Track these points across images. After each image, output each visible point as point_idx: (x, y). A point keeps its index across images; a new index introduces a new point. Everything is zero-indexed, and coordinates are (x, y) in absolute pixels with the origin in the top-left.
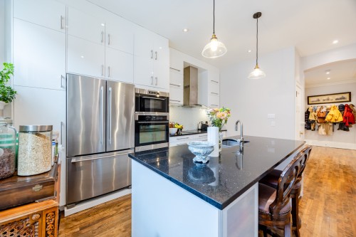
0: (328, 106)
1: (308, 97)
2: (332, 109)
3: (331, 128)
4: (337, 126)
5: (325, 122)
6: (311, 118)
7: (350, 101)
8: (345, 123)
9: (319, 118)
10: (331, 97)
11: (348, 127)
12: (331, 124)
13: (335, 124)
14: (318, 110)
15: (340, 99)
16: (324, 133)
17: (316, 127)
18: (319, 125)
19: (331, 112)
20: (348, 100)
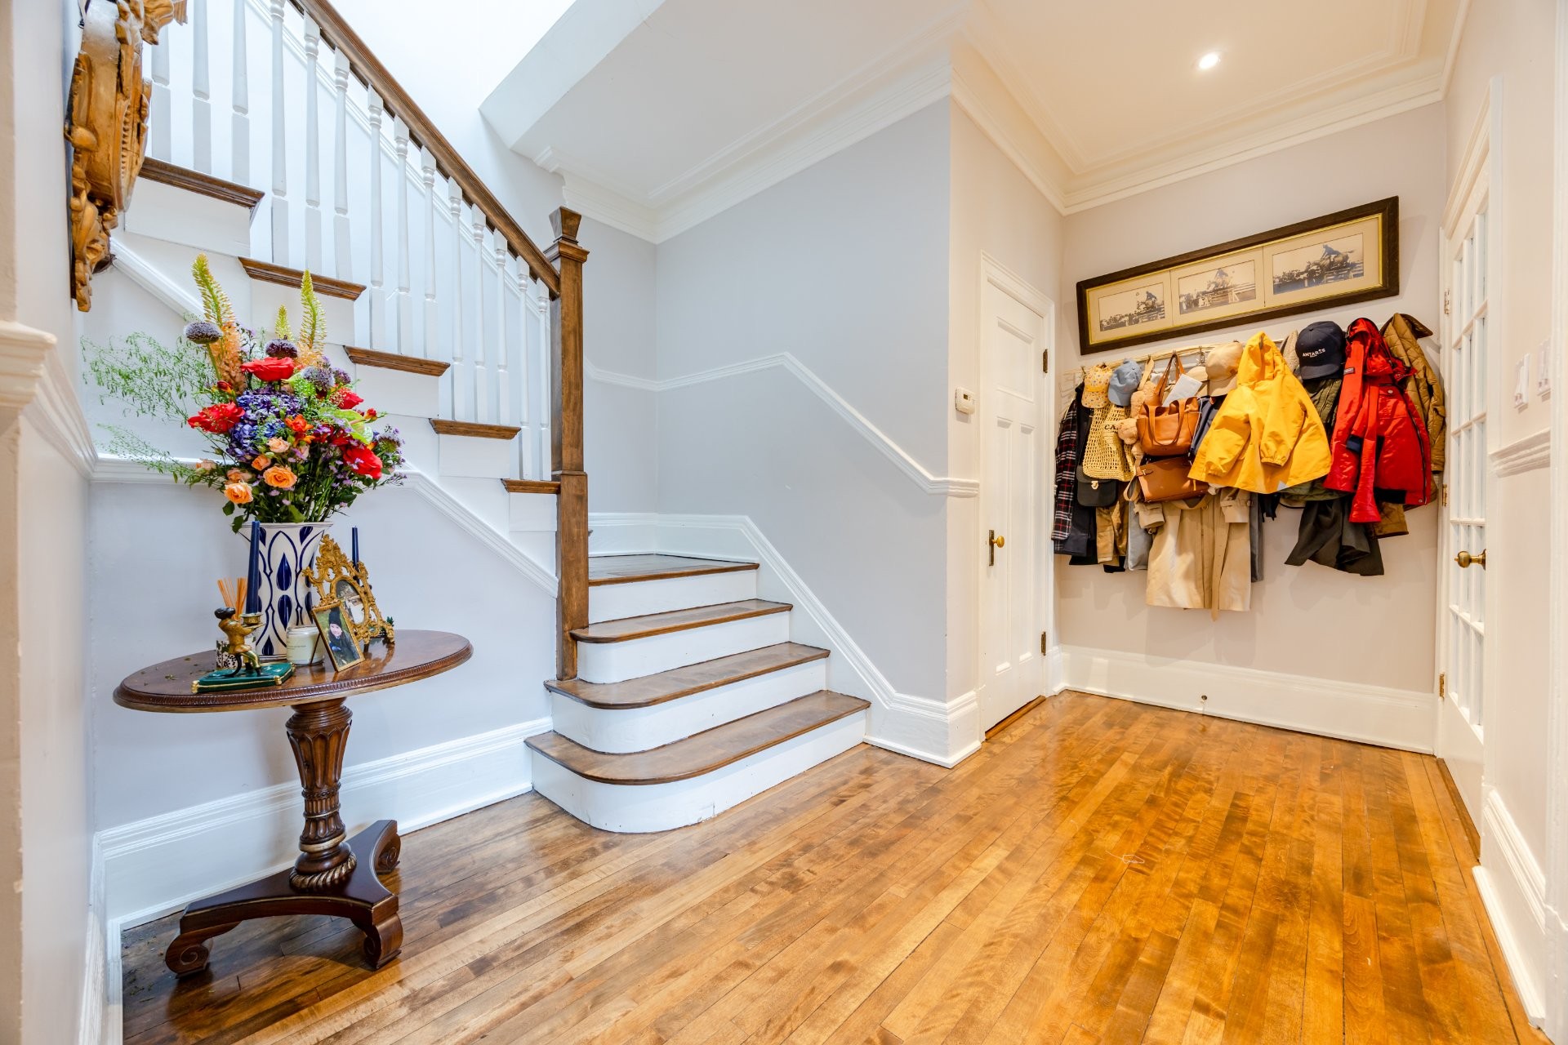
0: (1220, 347)
1: (1082, 288)
2: (1247, 367)
3: (1241, 547)
4: (1285, 530)
5: (1198, 497)
6: (1099, 465)
7: (1390, 287)
8: (1346, 500)
9: (1149, 458)
10: (1239, 271)
11: (1371, 533)
12: (1236, 513)
13: (1265, 505)
14: (1144, 395)
15: (1315, 275)
16: (1184, 594)
17: (1134, 544)
18: (1148, 518)
19: (1240, 401)
20: (1372, 278)
